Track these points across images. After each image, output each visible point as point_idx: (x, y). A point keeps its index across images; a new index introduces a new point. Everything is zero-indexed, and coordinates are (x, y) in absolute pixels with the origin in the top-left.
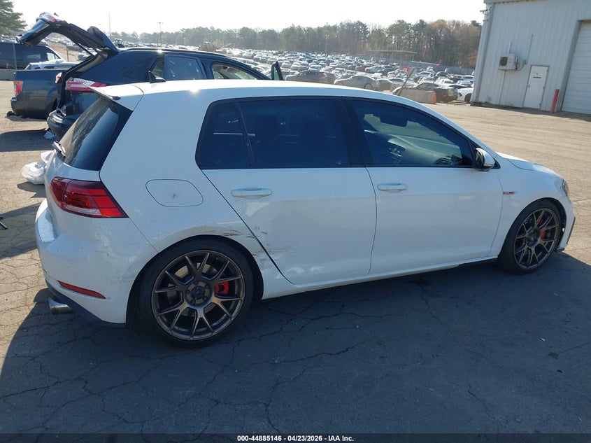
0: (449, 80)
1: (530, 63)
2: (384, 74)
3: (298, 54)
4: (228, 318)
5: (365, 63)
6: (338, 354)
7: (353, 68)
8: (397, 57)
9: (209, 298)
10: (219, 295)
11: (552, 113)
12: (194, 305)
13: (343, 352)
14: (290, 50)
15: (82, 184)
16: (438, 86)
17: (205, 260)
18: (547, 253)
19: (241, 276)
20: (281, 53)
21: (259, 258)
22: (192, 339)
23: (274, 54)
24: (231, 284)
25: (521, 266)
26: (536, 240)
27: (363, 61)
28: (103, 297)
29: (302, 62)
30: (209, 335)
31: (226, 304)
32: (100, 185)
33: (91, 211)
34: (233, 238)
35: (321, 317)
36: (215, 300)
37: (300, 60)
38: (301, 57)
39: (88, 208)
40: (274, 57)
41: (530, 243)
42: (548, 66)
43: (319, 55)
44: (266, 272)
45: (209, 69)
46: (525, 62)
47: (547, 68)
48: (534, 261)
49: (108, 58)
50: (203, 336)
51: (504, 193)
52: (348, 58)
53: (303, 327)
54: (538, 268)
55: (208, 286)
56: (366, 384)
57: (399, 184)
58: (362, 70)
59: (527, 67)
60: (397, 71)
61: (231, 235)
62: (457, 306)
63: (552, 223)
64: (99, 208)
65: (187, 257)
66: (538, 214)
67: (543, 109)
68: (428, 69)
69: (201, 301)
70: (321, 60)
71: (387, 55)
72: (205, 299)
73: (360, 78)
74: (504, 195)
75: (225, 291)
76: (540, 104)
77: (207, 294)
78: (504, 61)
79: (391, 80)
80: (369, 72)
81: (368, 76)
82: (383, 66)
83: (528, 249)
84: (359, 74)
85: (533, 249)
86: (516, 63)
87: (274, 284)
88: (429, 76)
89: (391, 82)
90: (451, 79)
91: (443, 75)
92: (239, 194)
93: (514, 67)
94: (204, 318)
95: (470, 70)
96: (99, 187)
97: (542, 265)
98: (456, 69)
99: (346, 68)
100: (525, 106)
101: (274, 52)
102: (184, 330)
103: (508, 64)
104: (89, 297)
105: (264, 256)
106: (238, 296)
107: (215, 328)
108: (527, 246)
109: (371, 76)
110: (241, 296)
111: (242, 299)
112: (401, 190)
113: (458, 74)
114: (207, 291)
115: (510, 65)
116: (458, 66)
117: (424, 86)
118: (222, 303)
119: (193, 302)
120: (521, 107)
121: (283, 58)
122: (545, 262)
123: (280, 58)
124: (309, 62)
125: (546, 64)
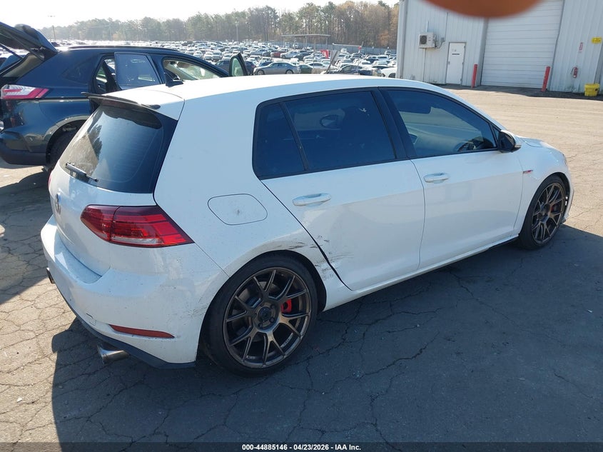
0: (365, 61)
1: (447, 40)
2: (301, 58)
3: (209, 43)
4: (296, 336)
5: (279, 49)
6: (415, 357)
7: (268, 55)
8: (310, 41)
9: (275, 319)
10: (285, 314)
11: (474, 87)
12: (262, 328)
13: (419, 354)
14: (198, 39)
15: (136, 210)
16: (361, 68)
17: (272, 279)
18: (556, 225)
19: (306, 291)
20: (191, 43)
21: (321, 268)
22: (265, 366)
23: (183, 45)
24: (295, 301)
25: (537, 241)
26: (546, 215)
27: (277, 46)
28: (172, 337)
29: (215, 51)
30: (280, 358)
31: (293, 322)
32: (156, 210)
33: (148, 241)
34: (297, 250)
35: (377, 321)
36: (282, 319)
37: (212, 49)
38: (212, 46)
39: (145, 237)
40: (184, 48)
41: (542, 218)
42: (465, 43)
43: (230, 43)
44: (329, 282)
45: (160, 65)
46: (443, 40)
47: (464, 45)
48: (547, 235)
49: (46, 59)
50: (275, 361)
51: (524, 172)
52: (260, 44)
53: (364, 334)
54: (550, 240)
55: (274, 305)
56: (458, 384)
57: (441, 174)
58: (277, 56)
59: (445, 45)
60: (312, 55)
61: (296, 247)
62: (496, 289)
63: (559, 196)
64: (157, 236)
65: (255, 278)
66: (549, 189)
67: (464, 84)
68: (342, 51)
69: (268, 323)
70: (233, 48)
71: (300, 39)
72: (272, 320)
73: (280, 64)
74: (525, 175)
75: (289, 309)
76: (461, 80)
77: (273, 314)
78: (423, 40)
79: (312, 65)
80: (284, 57)
81: (285, 61)
82: (297, 51)
83: (541, 224)
84: (276, 60)
85: (545, 223)
86: (435, 41)
87: (337, 293)
88: (345, 59)
89: (312, 67)
90: (367, 60)
91: (359, 56)
92: (301, 202)
93: (434, 45)
94: (275, 341)
95: (382, 49)
96: (155, 212)
97: (553, 237)
98: (369, 49)
99: (261, 55)
100: (447, 82)
101: (183, 43)
102: (254, 358)
103: (428, 42)
104: (154, 339)
105: (326, 265)
106: (304, 312)
107: (285, 349)
108: (540, 222)
109: (290, 62)
110: (307, 311)
111: (309, 315)
112: (444, 180)
113: (372, 54)
114: (273, 311)
115: (430, 44)
116: (370, 46)
117: (348, 69)
118: (290, 322)
119: (261, 326)
120: (444, 83)
121: (194, 48)
122: (555, 234)
123: (190, 48)
124: (222, 50)
125: (463, 40)
